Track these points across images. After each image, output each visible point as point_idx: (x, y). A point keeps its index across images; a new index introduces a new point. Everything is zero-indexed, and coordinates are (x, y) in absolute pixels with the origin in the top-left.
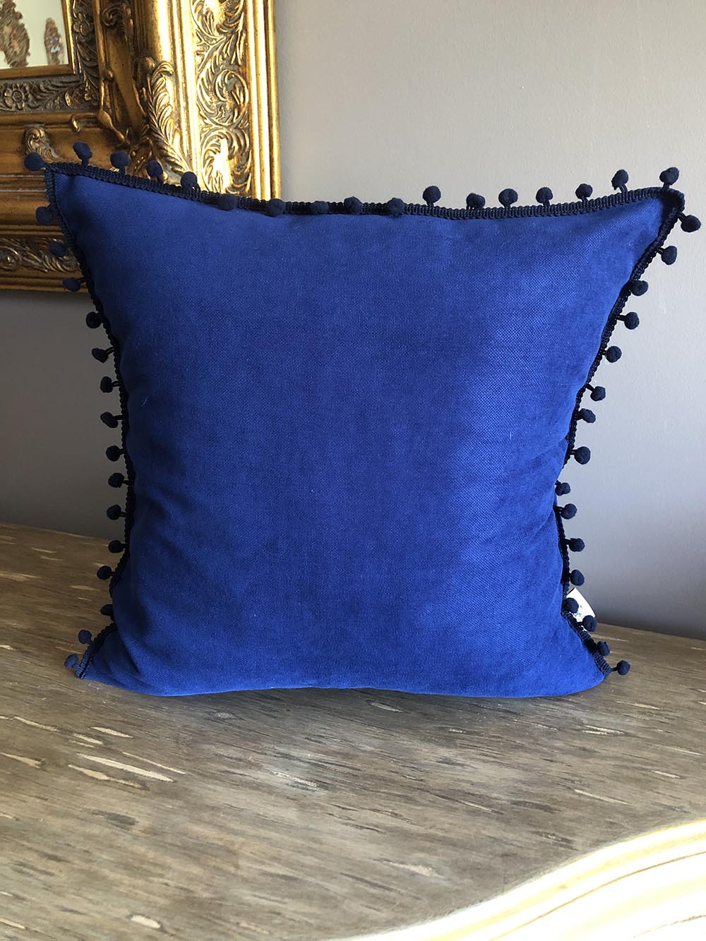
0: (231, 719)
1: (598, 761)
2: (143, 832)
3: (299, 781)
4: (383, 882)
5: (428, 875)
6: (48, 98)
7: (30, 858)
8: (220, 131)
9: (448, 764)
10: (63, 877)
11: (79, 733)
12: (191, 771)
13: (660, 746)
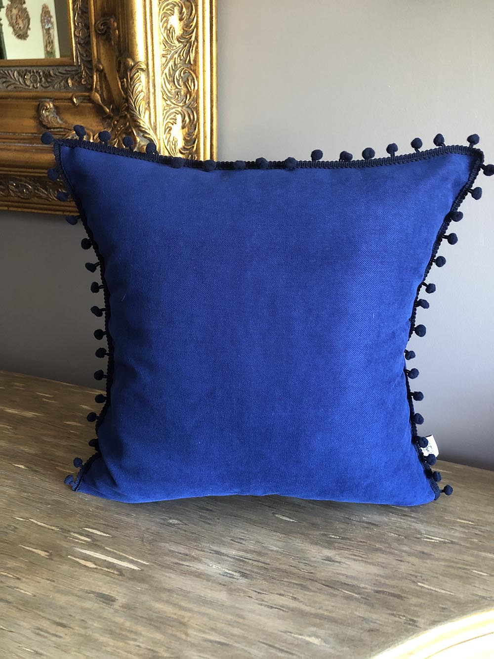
0: (179, 524)
1: (434, 562)
2: (122, 607)
3: (227, 571)
4: (287, 648)
5: (319, 644)
6: (56, 81)
7: (45, 624)
8: (177, 109)
9: (330, 561)
10: (68, 639)
11: (74, 532)
12: (153, 563)
13: (476, 552)
